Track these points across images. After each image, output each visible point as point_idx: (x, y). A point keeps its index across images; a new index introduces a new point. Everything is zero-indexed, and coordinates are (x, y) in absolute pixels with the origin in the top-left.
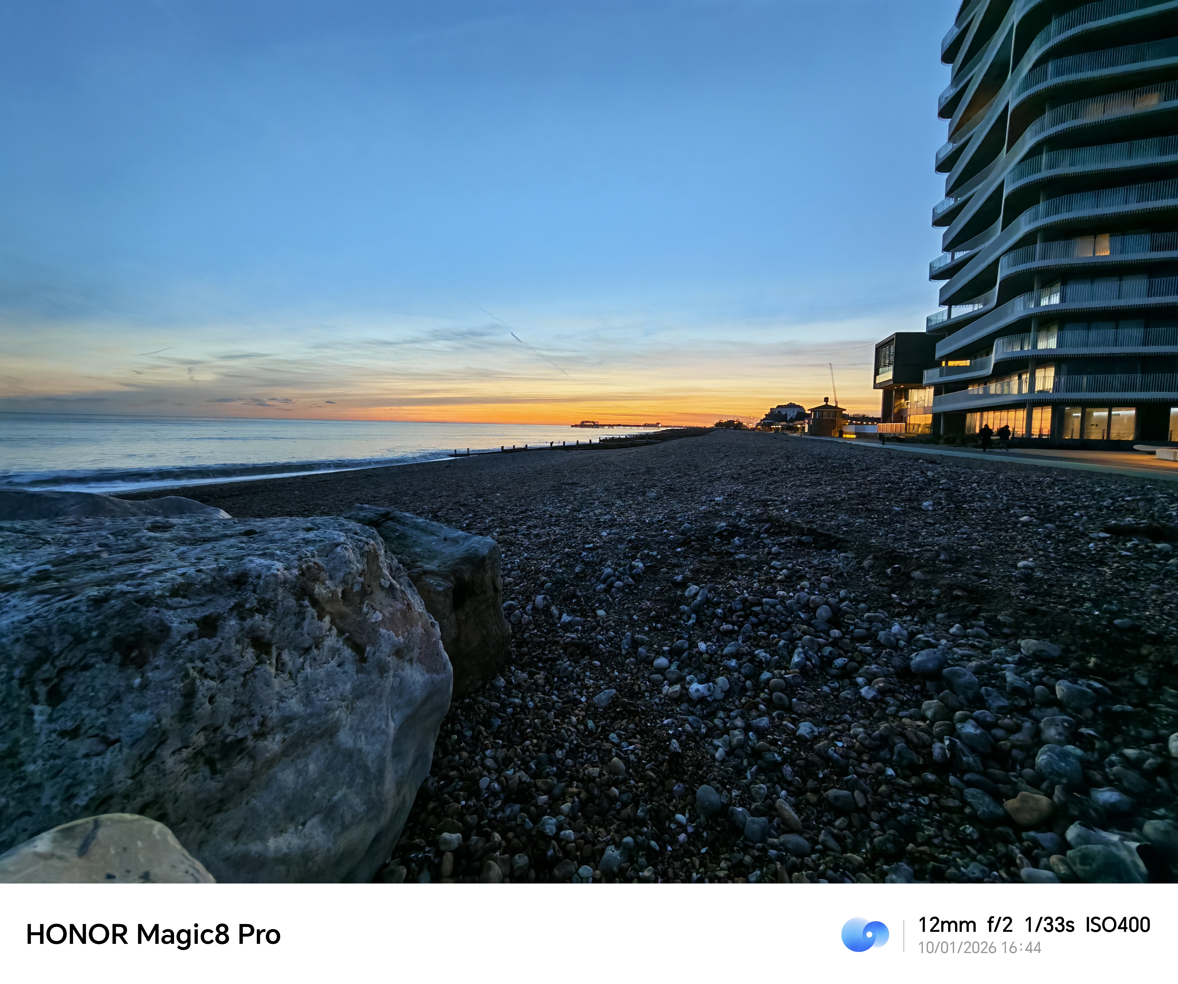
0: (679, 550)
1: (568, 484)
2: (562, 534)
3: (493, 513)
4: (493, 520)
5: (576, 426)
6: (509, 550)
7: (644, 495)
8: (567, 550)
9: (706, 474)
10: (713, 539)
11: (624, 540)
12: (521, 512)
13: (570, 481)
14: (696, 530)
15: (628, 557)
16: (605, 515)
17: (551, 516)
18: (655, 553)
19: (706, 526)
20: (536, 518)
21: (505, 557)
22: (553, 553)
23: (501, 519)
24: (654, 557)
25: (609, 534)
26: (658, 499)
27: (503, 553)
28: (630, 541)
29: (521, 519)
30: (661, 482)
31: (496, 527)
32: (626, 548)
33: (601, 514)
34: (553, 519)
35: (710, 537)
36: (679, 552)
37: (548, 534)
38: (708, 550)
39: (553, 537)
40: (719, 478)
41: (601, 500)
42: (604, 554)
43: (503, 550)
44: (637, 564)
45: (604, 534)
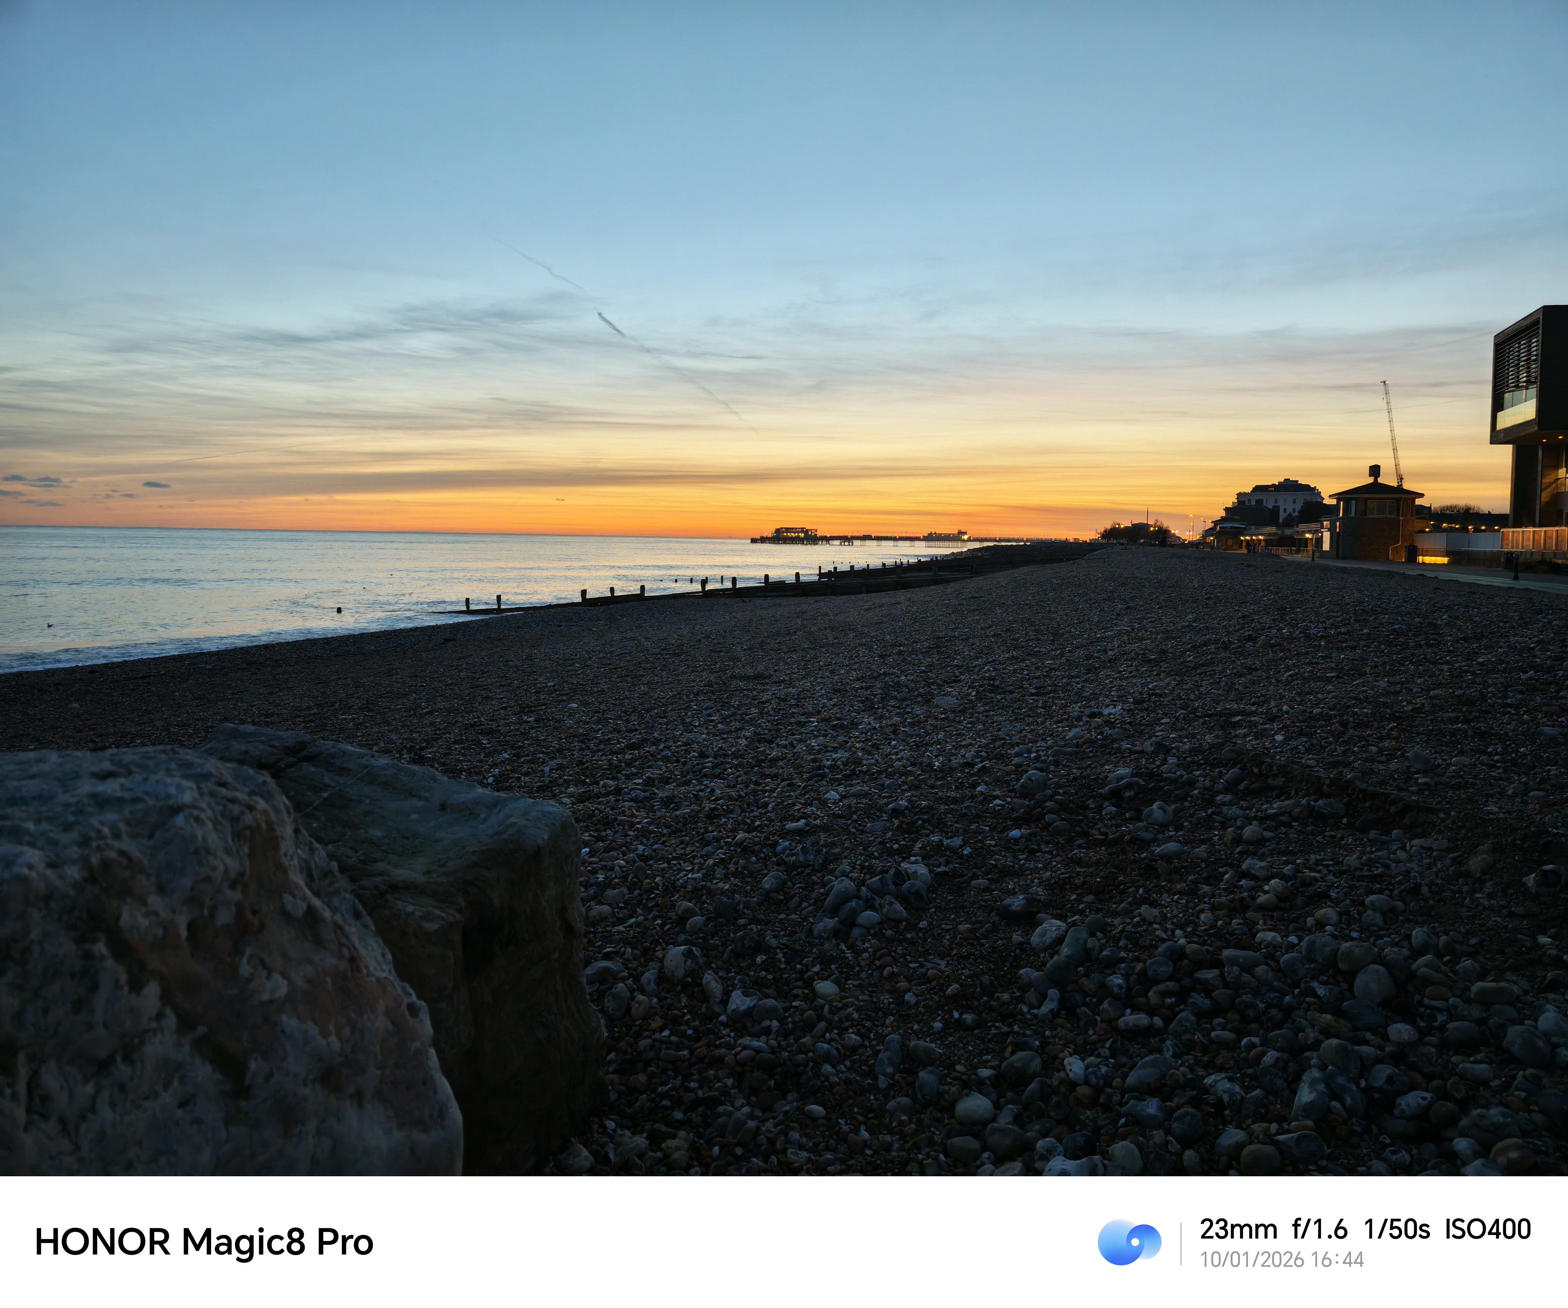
0: (1015, 833)
1: (741, 678)
2: (731, 798)
3: (560, 751)
4: (560, 767)
5: (763, 540)
6: (599, 839)
7: (928, 701)
8: (741, 835)
9: (1082, 652)
10: (1100, 808)
11: (881, 810)
12: (631, 747)
13: (750, 672)
14: (1058, 786)
15: (891, 853)
16: (835, 750)
17: (702, 755)
18: (957, 841)
19: (1082, 777)
20: (666, 759)
21: (591, 854)
22: (709, 843)
23: (581, 763)
24: (953, 850)
25: (843, 797)
26: (963, 712)
27: (586, 844)
28: (895, 812)
29: (629, 764)
30: (969, 671)
31: (567, 783)
32: (885, 830)
33: (825, 749)
34: (709, 762)
35: (1091, 803)
36: (1016, 840)
37: (696, 797)
38: (1086, 834)
39: (708, 805)
40: (1113, 661)
41: (824, 715)
42: (834, 844)
43: (586, 837)
44: (914, 867)
45: (833, 795)
